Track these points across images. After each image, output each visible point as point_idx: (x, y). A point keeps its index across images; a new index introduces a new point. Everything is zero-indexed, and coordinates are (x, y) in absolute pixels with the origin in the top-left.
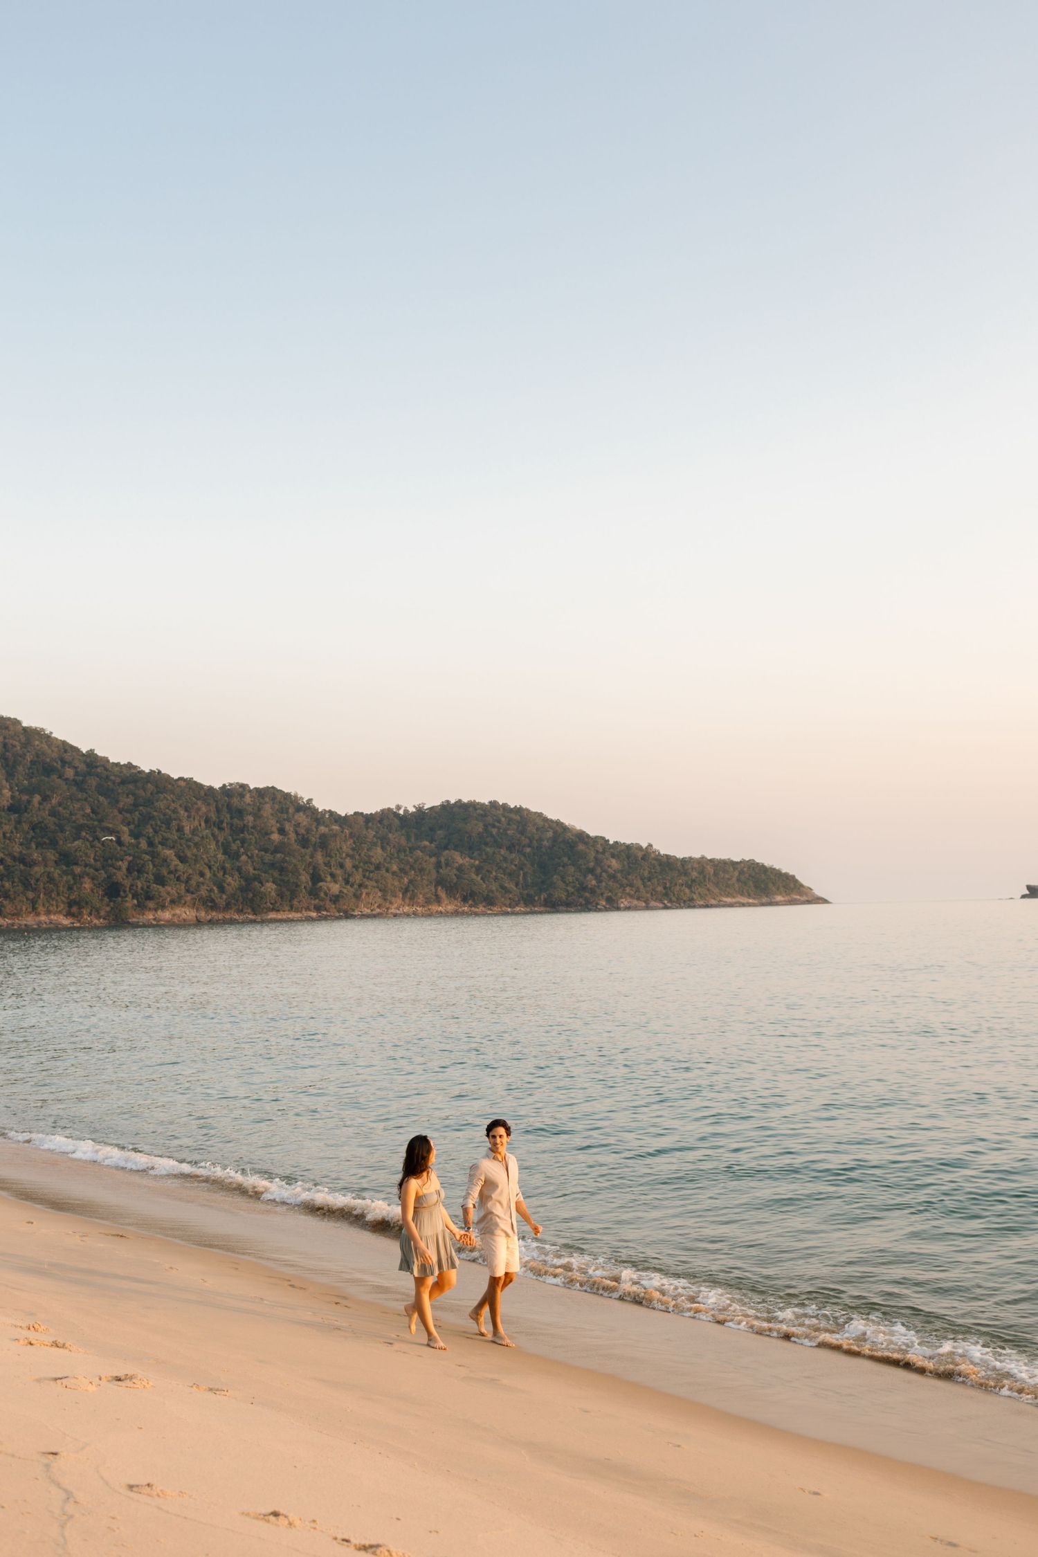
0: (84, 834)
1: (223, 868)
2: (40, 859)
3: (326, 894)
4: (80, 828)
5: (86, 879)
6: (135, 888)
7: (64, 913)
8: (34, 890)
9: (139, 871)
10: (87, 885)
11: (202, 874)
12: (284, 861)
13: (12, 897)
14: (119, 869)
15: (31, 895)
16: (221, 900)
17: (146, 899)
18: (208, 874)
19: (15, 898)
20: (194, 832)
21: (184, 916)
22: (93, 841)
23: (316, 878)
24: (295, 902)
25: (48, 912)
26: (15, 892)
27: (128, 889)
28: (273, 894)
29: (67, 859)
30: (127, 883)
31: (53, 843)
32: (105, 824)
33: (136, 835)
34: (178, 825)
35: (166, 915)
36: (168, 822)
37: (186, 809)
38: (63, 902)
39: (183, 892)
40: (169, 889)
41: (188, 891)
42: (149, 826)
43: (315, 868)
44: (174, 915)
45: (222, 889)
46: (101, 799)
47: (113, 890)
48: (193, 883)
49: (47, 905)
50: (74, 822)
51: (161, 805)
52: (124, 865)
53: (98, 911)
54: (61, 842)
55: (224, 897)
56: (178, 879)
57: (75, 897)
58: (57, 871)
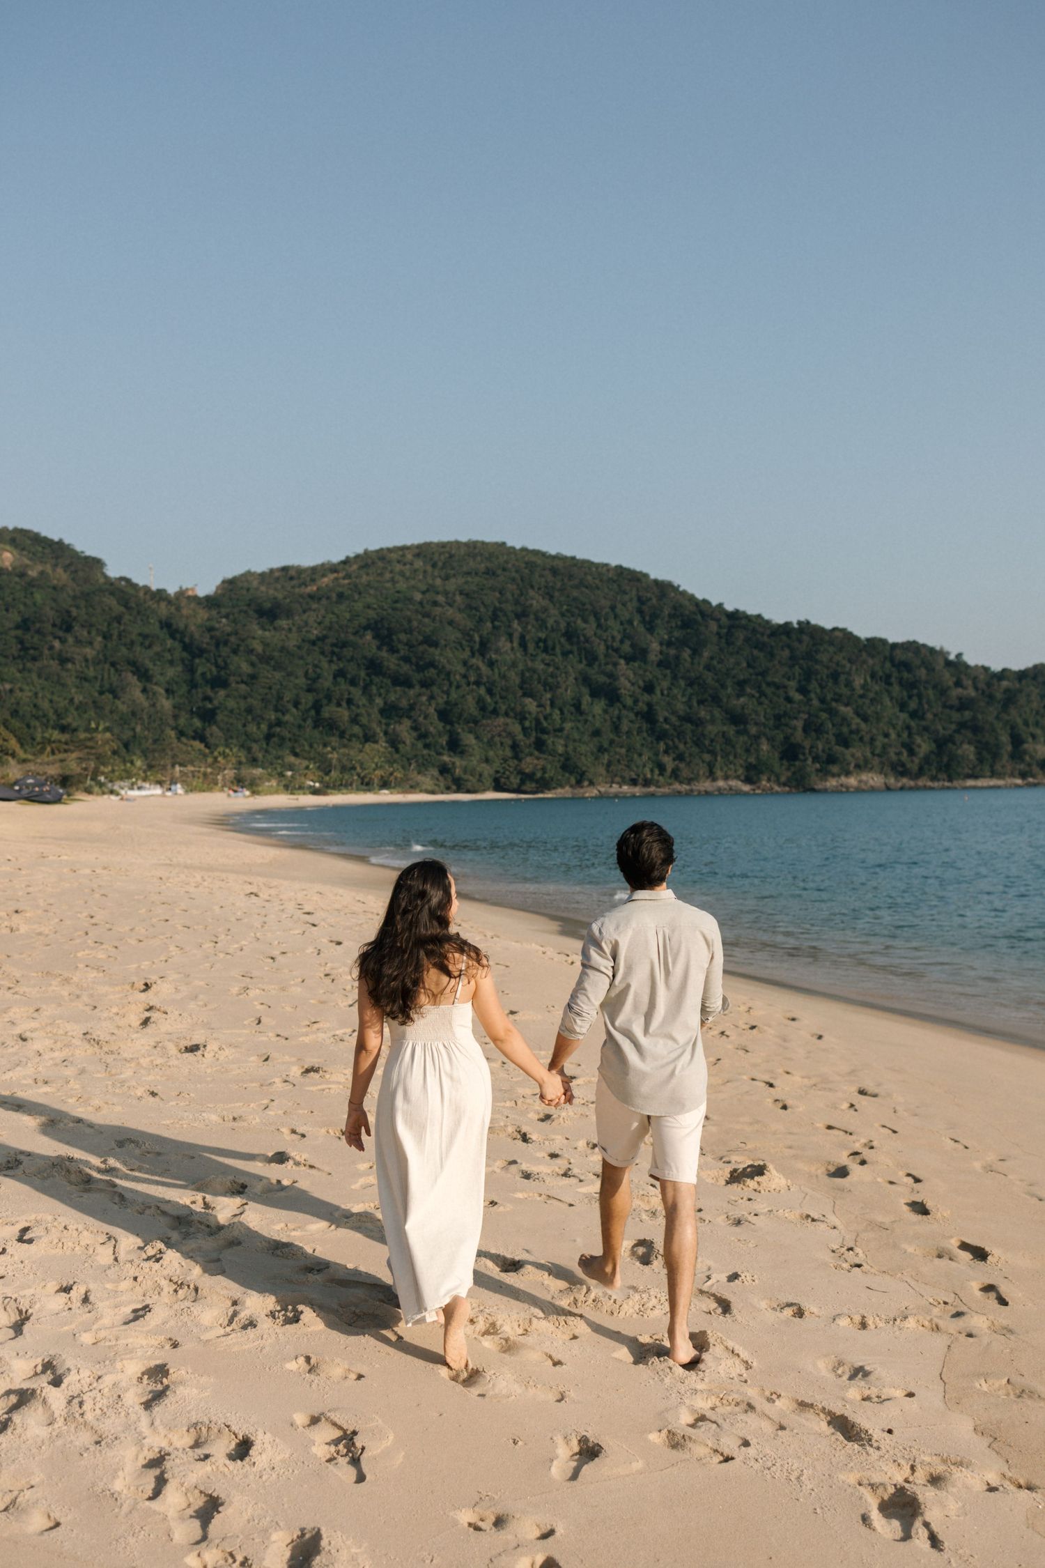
0: (748, 690)
1: (908, 728)
2: (708, 717)
3: (1032, 757)
4: (741, 685)
5: (763, 740)
6: (815, 750)
7: (743, 778)
8: (713, 753)
9: (816, 731)
10: (765, 747)
11: (886, 735)
12: (974, 718)
13: (688, 760)
14: (795, 728)
15: (707, 757)
16: (914, 766)
17: (829, 763)
18: (893, 736)
19: (690, 762)
20: (863, 687)
21: (871, 782)
22: (760, 697)
23: (1017, 741)
24: (998, 767)
25: (726, 778)
26: (691, 755)
27: (807, 751)
28: (972, 757)
29: (737, 719)
30: (807, 744)
31: (716, 699)
32: (769, 679)
33: (803, 690)
34: (846, 679)
35: (852, 781)
36: (835, 676)
37: (850, 661)
38: (741, 766)
39: (869, 754)
40: (852, 750)
41: (873, 754)
42: (814, 682)
43: (1012, 728)
44: (860, 781)
45: (912, 752)
46: (756, 652)
47: (790, 753)
48: (878, 744)
49: (725, 769)
50: (734, 677)
51: (824, 657)
52: (799, 724)
53: (778, 777)
54: (725, 700)
55: (917, 761)
56: (861, 739)
57: (752, 760)
58: (731, 730)
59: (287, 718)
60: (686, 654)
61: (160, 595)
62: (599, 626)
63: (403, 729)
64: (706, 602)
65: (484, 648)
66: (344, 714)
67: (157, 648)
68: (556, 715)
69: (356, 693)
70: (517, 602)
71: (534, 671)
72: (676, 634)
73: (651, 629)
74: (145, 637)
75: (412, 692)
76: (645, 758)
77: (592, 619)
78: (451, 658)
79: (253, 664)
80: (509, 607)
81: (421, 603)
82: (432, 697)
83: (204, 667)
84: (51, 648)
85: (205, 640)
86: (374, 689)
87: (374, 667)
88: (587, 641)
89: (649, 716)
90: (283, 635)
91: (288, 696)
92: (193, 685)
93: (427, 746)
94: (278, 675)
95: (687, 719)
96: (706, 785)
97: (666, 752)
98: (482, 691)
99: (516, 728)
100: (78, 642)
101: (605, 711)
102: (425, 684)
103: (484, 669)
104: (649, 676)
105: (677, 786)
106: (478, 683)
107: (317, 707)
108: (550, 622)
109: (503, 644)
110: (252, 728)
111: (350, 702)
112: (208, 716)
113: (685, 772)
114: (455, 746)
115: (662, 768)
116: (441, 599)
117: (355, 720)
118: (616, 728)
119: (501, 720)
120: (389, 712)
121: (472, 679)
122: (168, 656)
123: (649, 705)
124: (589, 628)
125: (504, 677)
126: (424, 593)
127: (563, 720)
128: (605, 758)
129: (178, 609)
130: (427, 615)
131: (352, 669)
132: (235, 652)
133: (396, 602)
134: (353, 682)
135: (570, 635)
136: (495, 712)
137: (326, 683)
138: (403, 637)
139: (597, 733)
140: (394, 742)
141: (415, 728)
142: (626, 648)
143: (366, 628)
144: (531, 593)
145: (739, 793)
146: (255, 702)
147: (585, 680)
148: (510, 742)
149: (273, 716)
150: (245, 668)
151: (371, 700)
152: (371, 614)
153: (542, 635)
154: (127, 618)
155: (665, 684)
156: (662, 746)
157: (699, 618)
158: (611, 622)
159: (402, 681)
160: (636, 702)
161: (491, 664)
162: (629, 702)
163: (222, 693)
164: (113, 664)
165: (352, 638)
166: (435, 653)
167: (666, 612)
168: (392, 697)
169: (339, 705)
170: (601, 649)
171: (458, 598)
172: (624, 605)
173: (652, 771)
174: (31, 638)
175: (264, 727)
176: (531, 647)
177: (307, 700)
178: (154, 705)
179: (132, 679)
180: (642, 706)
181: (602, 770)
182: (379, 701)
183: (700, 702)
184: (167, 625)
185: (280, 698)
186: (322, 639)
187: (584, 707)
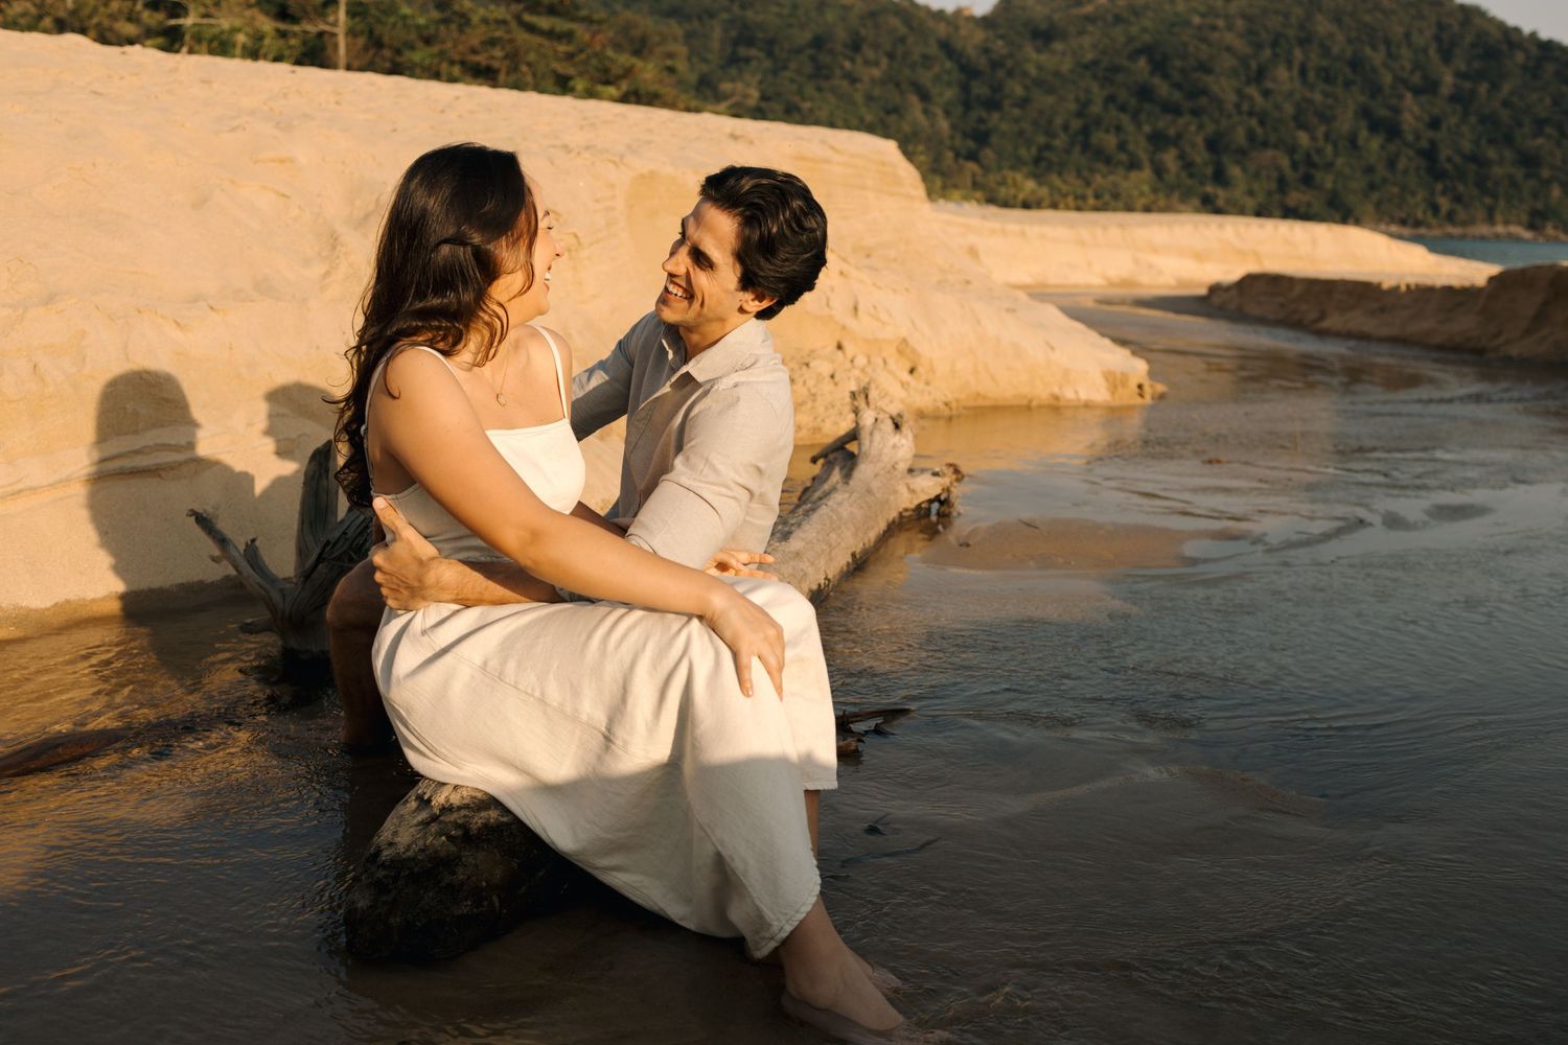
0: (1547, 130)
2: (1496, 159)
4: (1540, 124)
7: (1524, 223)
8: (1495, 196)
13: (1466, 202)
15: (1488, 201)
19: (1468, 204)
25: (1507, 223)
26: (1470, 198)
29: (1530, 161)
31: (1509, 140)
38: (1525, 211)
49: (1507, 214)
50: (1533, 115)
54: (1518, 140)
57: (1539, 206)
58: (1519, 173)
59: (1057, 143)
60: (1483, 88)
61: (940, 15)
62: (1390, 55)
63: (1169, 158)
64: (1517, 30)
65: (1260, 75)
66: (1110, 141)
67: (937, 69)
68: (1329, 149)
69: (1125, 119)
70: (1302, 27)
71: (1310, 101)
72: (1477, 65)
73: (1447, 56)
74: (925, 57)
75: (1181, 121)
76: (1419, 197)
77: (1382, 48)
78: (1224, 87)
79: (1026, 88)
80: (1291, 32)
81: (1200, 28)
82: (1201, 127)
83: (979, 89)
84: (842, 68)
85: (982, 63)
86: (1143, 117)
87: (1145, 93)
88: (1374, 70)
89: (1430, 154)
90: (1057, 59)
91: (1059, 121)
92: (967, 106)
93: (1191, 176)
94: (1051, 100)
95: (1474, 159)
96: (1483, 229)
97: (1444, 193)
98: (1254, 122)
99: (1285, 162)
100: (867, 63)
101: (1383, 147)
102: (1195, 113)
103: (1259, 99)
104: (1436, 111)
105: (1451, 230)
106: (1251, 114)
107: (1085, 131)
108: (1336, 50)
109: (1282, 73)
110: (1023, 152)
111: (1119, 129)
112: (982, 137)
113: (1462, 214)
114: (1220, 177)
115: (1435, 209)
116: (1221, 23)
117: (1122, 146)
118: (1392, 164)
119: (1270, 153)
120: (1158, 140)
121: (1245, 107)
122: (946, 78)
123: (1433, 143)
124: (1377, 57)
125: (1278, 107)
126: (1203, 15)
127: (1336, 154)
128: (1375, 196)
129: (957, 28)
130: (1204, 40)
131: (1123, 95)
132: (1010, 73)
133: (1173, 25)
134: (1123, 108)
135: (1356, 64)
136: (1265, 145)
137: (1096, 108)
138: (1178, 63)
139: (1370, 170)
140: (1159, 171)
141: (1182, 156)
142: (1416, 79)
143: (1139, 52)
144: (1319, 17)
145: (1517, 239)
146: (1027, 126)
147: (1365, 112)
148: (1275, 175)
149: (1041, 139)
150: (1019, 91)
151: (1139, 126)
152: (1147, 38)
153: (1324, 63)
154: (910, 40)
155: (1453, 120)
156: (1439, 187)
157: (1504, 47)
158: (1405, 52)
159: (1172, 109)
160: (1418, 137)
161: (1266, 93)
162: (1410, 138)
163: (996, 116)
164: (898, 85)
165: (1125, 63)
166: (1209, 79)
167: (1469, 39)
168: (1161, 124)
169: (1107, 131)
170: (1387, 79)
171: (1240, 23)
172: (1421, 32)
173: (1425, 213)
174: (824, 58)
175: (1034, 151)
176: (1311, 75)
177: (1076, 124)
178: (932, 125)
179: (914, 99)
180: (1424, 144)
181: (1370, 208)
182: (1147, 129)
183: (1491, 141)
184: (946, 47)
185: (1050, 122)
186: (1095, 63)
187: (1361, 141)
